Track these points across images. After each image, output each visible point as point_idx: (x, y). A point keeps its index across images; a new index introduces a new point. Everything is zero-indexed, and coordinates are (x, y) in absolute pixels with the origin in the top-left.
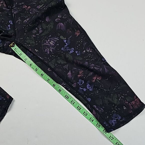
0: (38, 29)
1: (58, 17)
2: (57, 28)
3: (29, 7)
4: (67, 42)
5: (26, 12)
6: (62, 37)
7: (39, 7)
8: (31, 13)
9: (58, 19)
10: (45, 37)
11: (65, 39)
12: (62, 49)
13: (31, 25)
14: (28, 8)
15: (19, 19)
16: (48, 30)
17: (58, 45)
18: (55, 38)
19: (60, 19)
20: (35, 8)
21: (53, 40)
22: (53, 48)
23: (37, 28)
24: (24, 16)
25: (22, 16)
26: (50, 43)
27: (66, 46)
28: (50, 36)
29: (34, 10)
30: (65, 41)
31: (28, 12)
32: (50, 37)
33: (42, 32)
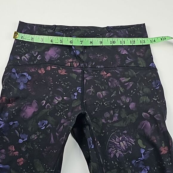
0: (114, 113)
1: (149, 112)
2: (139, 127)
3: (109, 75)
4: (144, 154)
5: (103, 80)
6: (140, 142)
7: (124, 80)
8: (110, 84)
9: (147, 114)
10: (117, 130)
11: (144, 149)
12: (133, 162)
13: (106, 105)
14: (107, 75)
15: (91, 88)
16: (127, 122)
17: (131, 153)
18: (131, 139)
19: (149, 116)
20: (118, 79)
21: (126, 141)
22: (122, 153)
23: (112, 112)
24: (99, 85)
25: (96, 85)
26: (121, 143)
27: (142, 159)
28: (125, 132)
29: (116, 81)
30: (143, 151)
31: (105, 81)
32: (124, 134)
33: (117, 121)
